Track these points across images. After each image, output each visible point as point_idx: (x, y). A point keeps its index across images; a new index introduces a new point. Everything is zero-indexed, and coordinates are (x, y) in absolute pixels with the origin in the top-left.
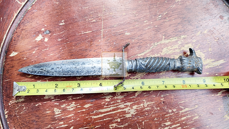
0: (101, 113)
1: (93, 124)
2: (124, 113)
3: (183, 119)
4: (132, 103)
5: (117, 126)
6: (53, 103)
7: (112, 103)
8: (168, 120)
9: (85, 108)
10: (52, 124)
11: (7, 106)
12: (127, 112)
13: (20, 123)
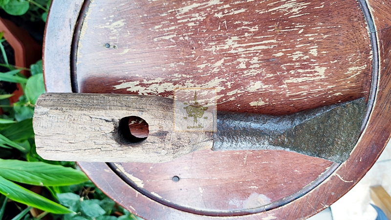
0: (265, 44)
1: (276, 34)
2: (239, 42)
3: (173, 28)
4: (229, 52)
5: (250, 29)
6: (317, 61)
7: (252, 55)
8: (191, 28)
9: (283, 52)
10: (322, 39)
11: (368, 64)
12: (236, 42)
13: (357, 43)
